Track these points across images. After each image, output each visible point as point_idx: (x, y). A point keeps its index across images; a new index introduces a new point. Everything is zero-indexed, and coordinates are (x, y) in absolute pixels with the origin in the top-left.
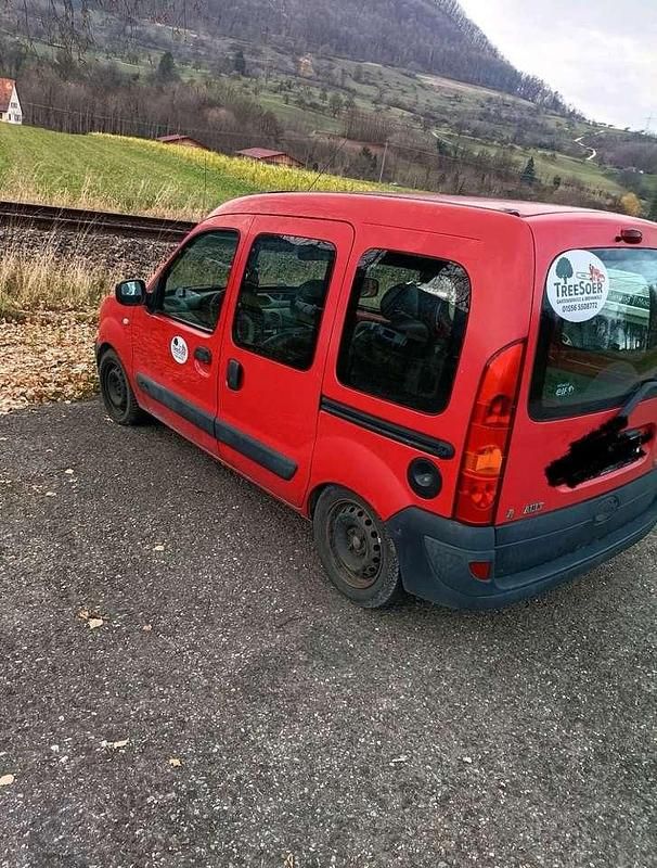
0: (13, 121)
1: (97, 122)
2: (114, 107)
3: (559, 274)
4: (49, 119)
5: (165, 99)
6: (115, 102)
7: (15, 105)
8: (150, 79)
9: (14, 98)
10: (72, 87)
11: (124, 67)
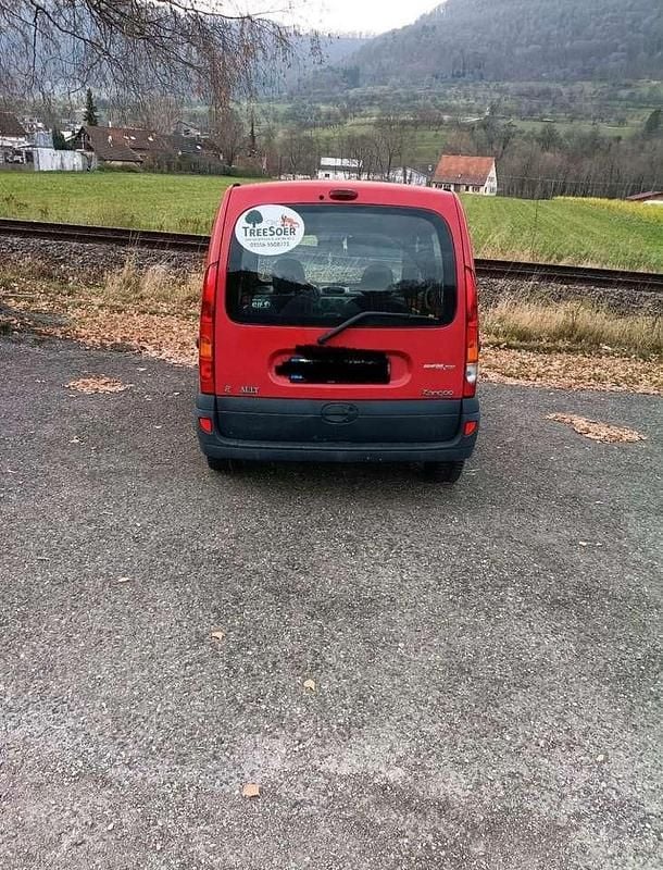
0: (488, 193)
1: (568, 187)
2: (587, 170)
3: (248, 220)
4: (522, 189)
5: (644, 157)
6: (589, 166)
7: (492, 179)
8: (633, 139)
9: (493, 173)
10: (550, 157)
11: (607, 130)
